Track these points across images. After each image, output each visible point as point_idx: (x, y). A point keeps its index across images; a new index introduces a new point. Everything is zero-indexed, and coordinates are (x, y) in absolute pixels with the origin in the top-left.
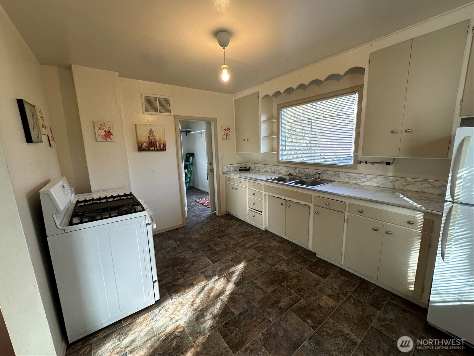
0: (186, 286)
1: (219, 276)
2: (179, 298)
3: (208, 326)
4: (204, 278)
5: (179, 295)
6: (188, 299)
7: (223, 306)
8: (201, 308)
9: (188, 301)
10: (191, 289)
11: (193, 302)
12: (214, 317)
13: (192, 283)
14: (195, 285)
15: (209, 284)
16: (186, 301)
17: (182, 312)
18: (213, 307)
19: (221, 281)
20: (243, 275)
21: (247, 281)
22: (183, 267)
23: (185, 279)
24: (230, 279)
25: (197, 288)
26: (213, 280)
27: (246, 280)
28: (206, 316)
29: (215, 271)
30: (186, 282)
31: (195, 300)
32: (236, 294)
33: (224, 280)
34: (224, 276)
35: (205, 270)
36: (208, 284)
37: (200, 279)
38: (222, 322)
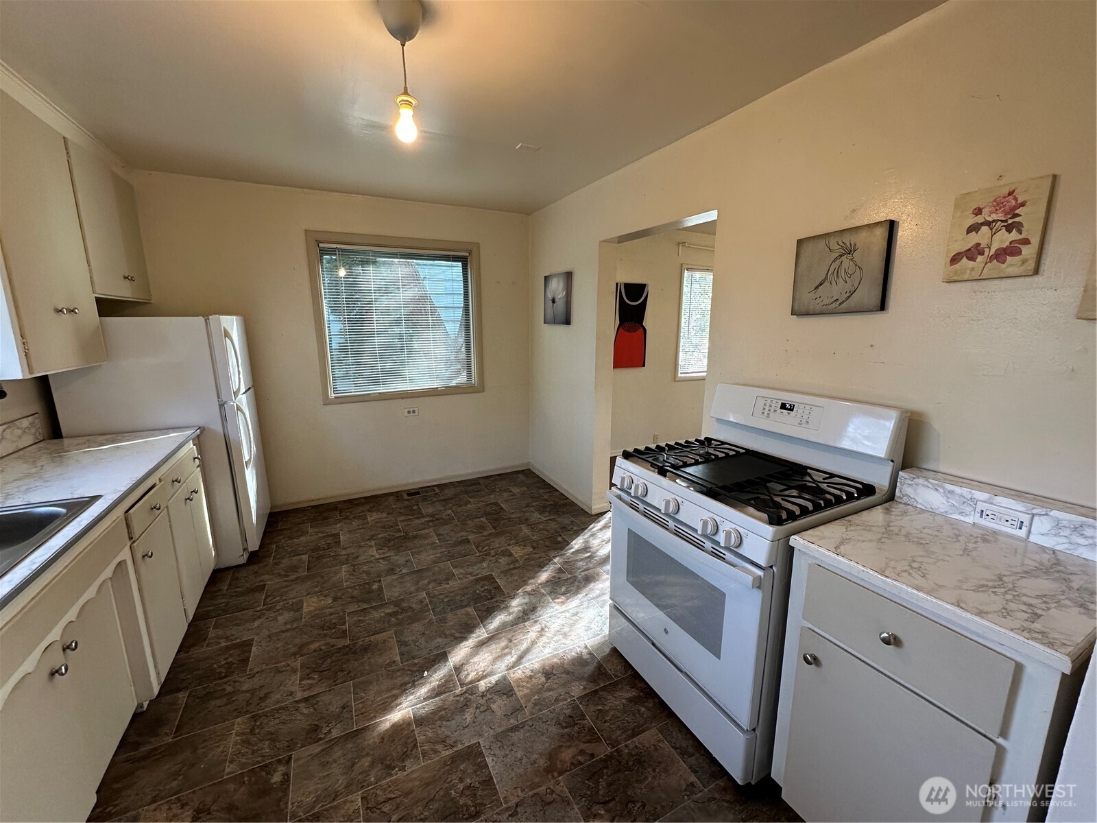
0: (562, 673)
1: (477, 687)
2: (571, 647)
3: (518, 600)
4: (516, 689)
5: (574, 654)
6: (553, 642)
7: (489, 621)
8: (526, 624)
9: (552, 638)
10: (547, 662)
11: (542, 635)
12: (507, 608)
13: (547, 679)
14: (539, 672)
15: (505, 668)
16: (556, 638)
17: (560, 621)
18: (505, 622)
19: (475, 673)
20: (414, 681)
21: (416, 661)
22: (582, 746)
23: (568, 696)
24: (451, 675)
25: (534, 662)
26: (493, 679)
27: (415, 664)
28: (519, 611)
29: (482, 709)
30: (564, 685)
31: (538, 638)
32: (456, 638)
33: (468, 674)
34: (462, 685)
35: (512, 721)
36: (509, 668)
37: (527, 688)
38: (497, 602)
